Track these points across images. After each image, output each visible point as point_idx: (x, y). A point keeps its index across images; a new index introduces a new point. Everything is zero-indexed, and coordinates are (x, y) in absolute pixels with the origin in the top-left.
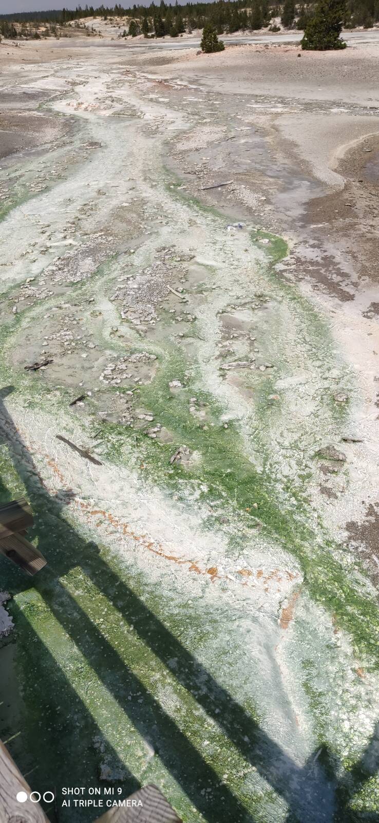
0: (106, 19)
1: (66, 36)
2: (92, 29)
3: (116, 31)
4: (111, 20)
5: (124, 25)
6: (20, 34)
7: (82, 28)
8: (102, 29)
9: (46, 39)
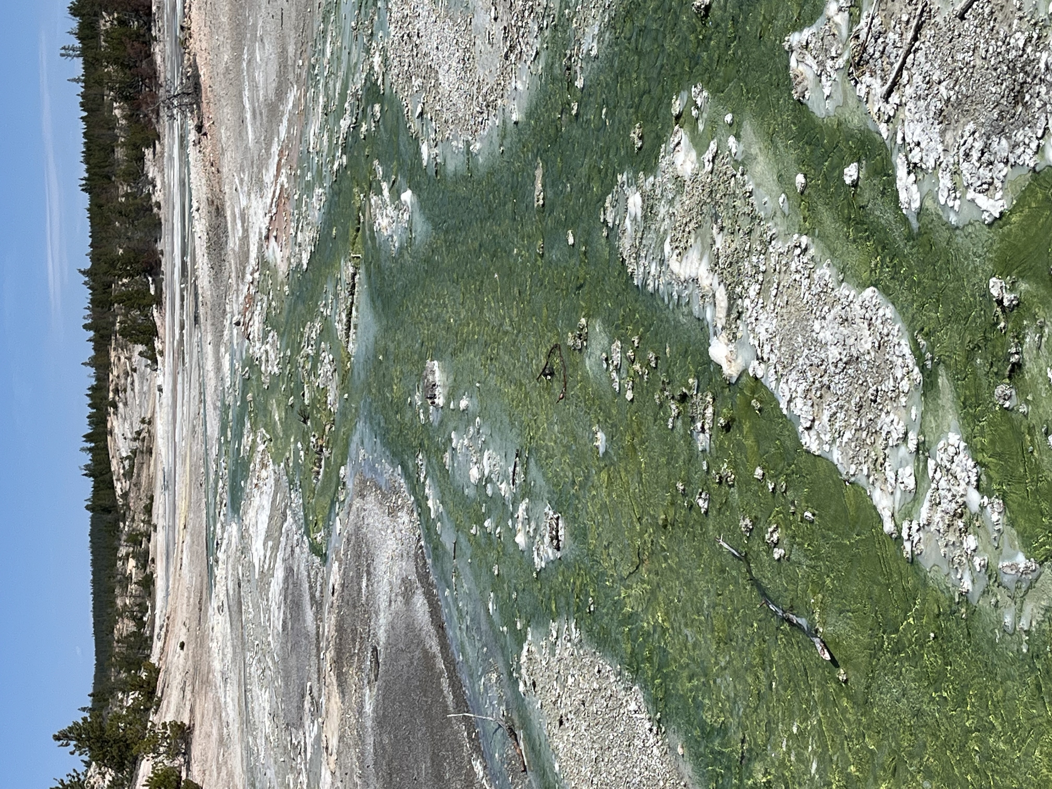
0: (114, 405)
1: (148, 510)
2: (135, 439)
3: (143, 377)
4: (116, 391)
5: (129, 359)
6: (140, 624)
7: (132, 466)
8: (136, 415)
9: (153, 561)
